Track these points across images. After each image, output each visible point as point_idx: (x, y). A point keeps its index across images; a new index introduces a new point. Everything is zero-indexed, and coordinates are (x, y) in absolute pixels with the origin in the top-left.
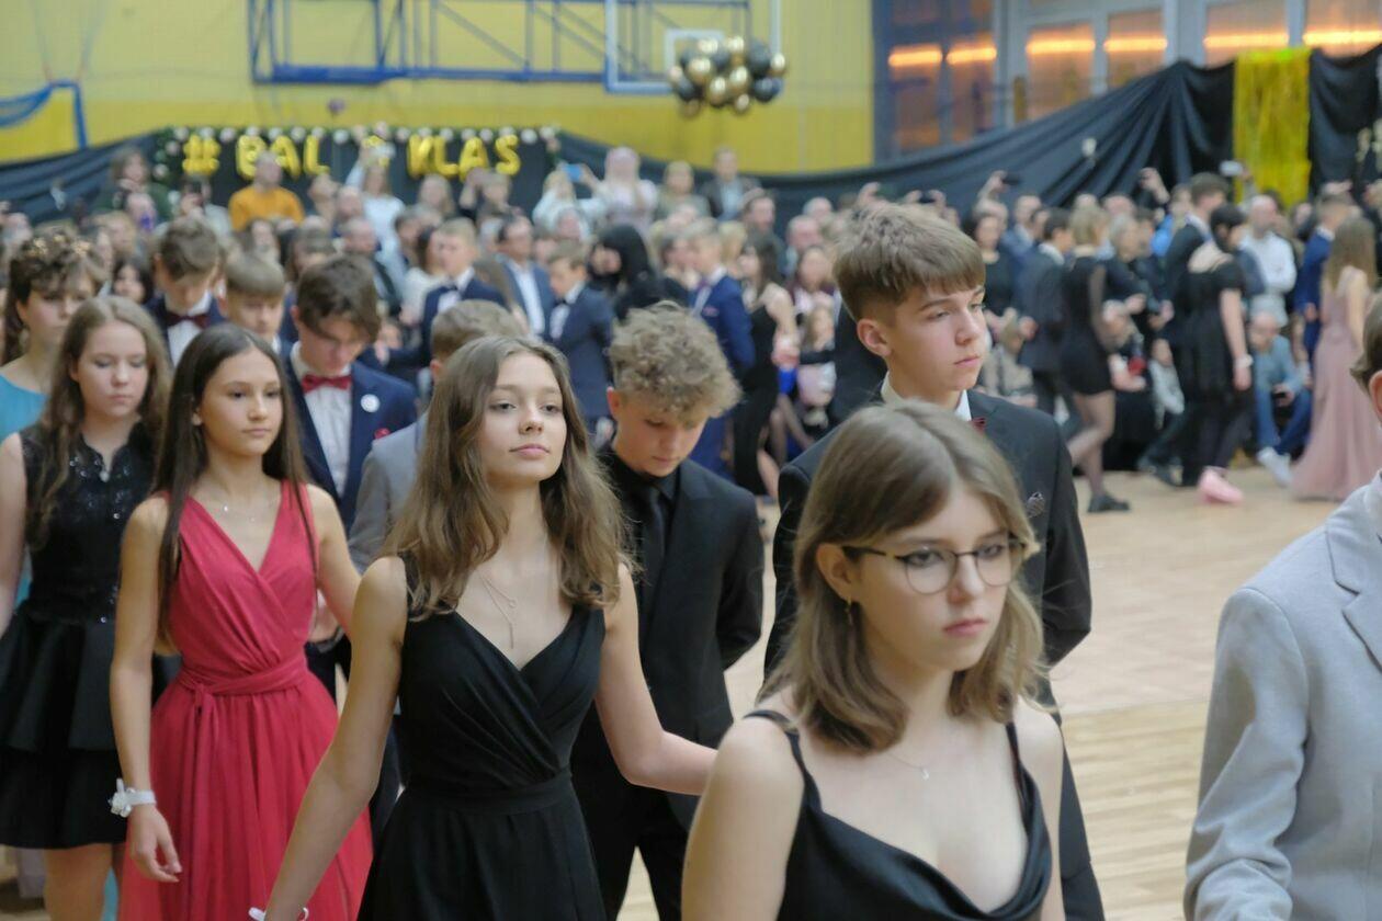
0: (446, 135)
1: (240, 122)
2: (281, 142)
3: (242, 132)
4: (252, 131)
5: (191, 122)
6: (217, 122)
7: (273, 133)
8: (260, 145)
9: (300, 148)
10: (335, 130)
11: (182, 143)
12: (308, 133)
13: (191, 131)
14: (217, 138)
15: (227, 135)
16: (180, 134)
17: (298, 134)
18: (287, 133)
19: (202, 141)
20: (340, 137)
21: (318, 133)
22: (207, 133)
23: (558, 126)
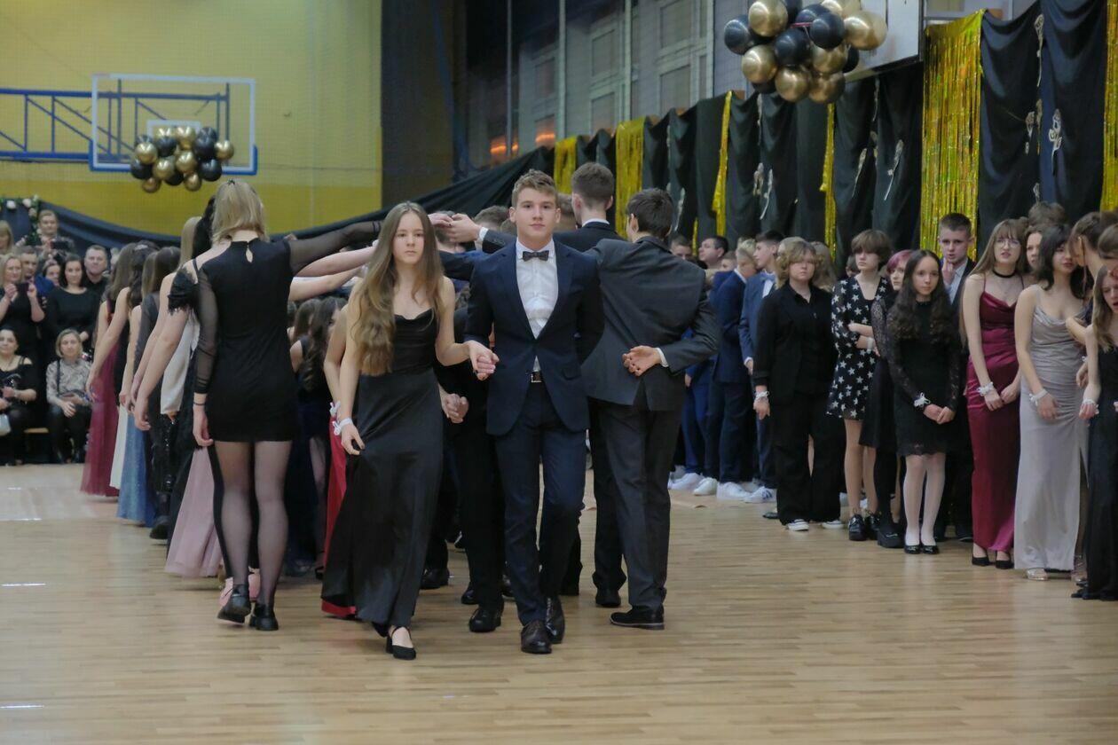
23: (36, 197)
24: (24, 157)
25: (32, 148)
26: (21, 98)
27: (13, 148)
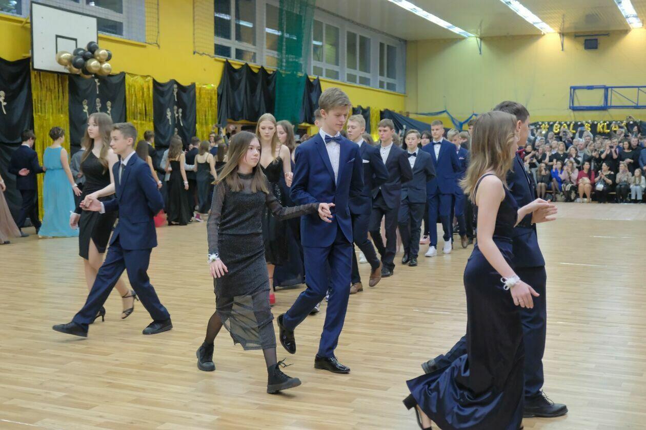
0: (608, 122)
1: (554, 121)
2: (565, 125)
3: (555, 123)
4: (557, 122)
5: (544, 121)
6: (549, 120)
7: (563, 123)
8: (559, 126)
9: (569, 126)
10: (577, 122)
11: (540, 125)
12: (571, 123)
13: (543, 123)
14: (549, 124)
15: (551, 123)
16: (540, 123)
17: (568, 123)
18: (566, 123)
19: (545, 125)
20: (579, 123)
21: (573, 122)
22: (546, 123)
23: (639, 120)
24: (637, 107)
25: (639, 105)
26: (637, 88)
27: (634, 105)
